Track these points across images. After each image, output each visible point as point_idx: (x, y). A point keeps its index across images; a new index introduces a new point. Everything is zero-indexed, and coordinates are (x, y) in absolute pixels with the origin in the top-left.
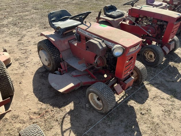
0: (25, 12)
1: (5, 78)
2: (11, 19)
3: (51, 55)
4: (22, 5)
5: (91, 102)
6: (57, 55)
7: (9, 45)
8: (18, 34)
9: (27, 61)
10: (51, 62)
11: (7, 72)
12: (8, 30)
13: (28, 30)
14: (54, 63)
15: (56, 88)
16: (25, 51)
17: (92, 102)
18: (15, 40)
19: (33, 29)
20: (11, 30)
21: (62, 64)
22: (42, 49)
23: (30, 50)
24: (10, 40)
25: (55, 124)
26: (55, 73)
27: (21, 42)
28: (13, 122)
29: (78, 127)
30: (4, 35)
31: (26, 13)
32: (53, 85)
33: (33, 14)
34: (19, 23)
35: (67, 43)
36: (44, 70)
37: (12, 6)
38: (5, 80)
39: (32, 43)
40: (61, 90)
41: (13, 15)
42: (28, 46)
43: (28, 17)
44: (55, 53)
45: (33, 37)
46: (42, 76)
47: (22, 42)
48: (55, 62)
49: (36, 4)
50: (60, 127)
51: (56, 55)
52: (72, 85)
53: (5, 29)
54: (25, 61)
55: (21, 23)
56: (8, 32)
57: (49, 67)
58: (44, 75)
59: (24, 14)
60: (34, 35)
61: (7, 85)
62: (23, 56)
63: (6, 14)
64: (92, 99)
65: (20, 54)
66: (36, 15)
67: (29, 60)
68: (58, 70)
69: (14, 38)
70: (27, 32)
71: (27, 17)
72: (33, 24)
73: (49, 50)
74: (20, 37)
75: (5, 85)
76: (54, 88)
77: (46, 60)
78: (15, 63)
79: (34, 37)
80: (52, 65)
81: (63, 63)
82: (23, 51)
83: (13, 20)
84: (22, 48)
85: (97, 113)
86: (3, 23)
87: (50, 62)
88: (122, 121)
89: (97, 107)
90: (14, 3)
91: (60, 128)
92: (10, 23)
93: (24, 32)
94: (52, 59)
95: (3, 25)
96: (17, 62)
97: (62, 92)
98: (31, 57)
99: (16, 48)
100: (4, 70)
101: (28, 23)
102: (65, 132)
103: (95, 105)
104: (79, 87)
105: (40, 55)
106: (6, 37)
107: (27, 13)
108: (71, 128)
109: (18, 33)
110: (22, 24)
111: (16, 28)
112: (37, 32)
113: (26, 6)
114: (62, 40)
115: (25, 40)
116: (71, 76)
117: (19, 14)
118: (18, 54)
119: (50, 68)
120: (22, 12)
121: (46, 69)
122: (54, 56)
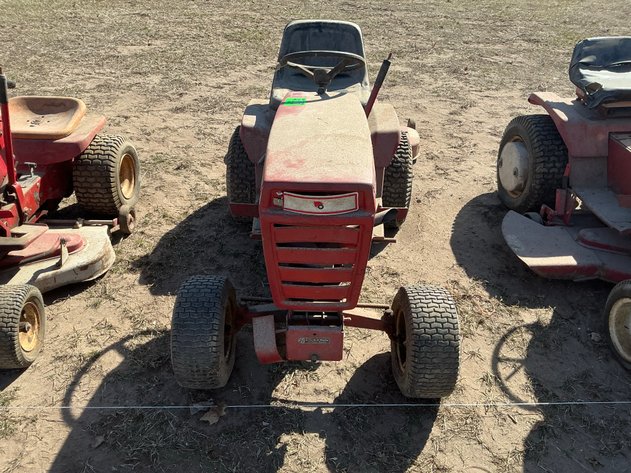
0: (494, 44)
2: (448, 56)
3: (538, 160)
4: (490, 21)
5: (613, 329)
6: (557, 165)
7: (423, 117)
8: (454, 96)
9: (457, 168)
10: (528, 183)
12: (432, 80)
13: (486, 93)
14: (538, 187)
15: (516, 249)
16: (460, 142)
17: (618, 331)
18: (443, 109)
19: (502, 93)
20: (440, 83)
21: (560, 194)
22: (515, 141)
23: (475, 145)
24: (429, 105)
25: (480, 333)
26: (527, 216)
27: (456, 117)
28: (381, 280)
30: (418, 91)
31: (496, 47)
32: (511, 239)
33: (518, 52)
34: (466, 69)
35: (602, 137)
36: (496, 202)
37: (460, 22)
39: (487, 128)
40: (530, 261)
41: (458, 46)
42: (472, 134)
43: (498, 58)
44: (552, 159)
45: (493, 114)
46: (485, 214)
47: (460, 118)
48: (542, 184)
49: (535, 27)
51: (551, 165)
52: (569, 260)
53: (426, 78)
54: (451, 165)
55: (473, 70)
56: (431, 87)
57: (515, 196)
58: (490, 214)
59: (491, 47)
60: (499, 110)
62: (450, 153)
63: (439, 39)
64: (618, 323)
65: (444, 146)
66: (524, 57)
67: (462, 166)
68: (538, 211)
69: (442, 105)
70: (482, 98)
71: (495, 57)
72: (507, 80)
73: (536, 145)
74: (458, 106)
75: (395, 193)
76: (513, 248)
77: (515, 173)
78: (426, 163)
79: (497, 114)
80: (526, 191)
81: (564, 192)
82: (454, 142)
83: (451, 60)
84: (455, 135)
86: (425, 61)
87: (525, 183)
90: (470, 15)
92: (441, 64)
93: (473, 97)
94: (536, 173)
95: (424, 66)
96: (431, 164)
97: (532, 267)
98: (470, 162)
99: (438, 128)
101: (492, 75)
104: (591, 278)
105: (502, 156)
106: (421, 97)
107: (498, 47)
109: (456, 94)
110: (473, 73)
111: (456, 81)
112: (510, 103)
113: (503, 28)
114: (592, 124)
115: (470, 115)
116: (576, 237)
117: (476, 46)
118: (439, 146)
119: (518, 200)
120: (487, 42)
121: (503, 202)
122: (547, 165)
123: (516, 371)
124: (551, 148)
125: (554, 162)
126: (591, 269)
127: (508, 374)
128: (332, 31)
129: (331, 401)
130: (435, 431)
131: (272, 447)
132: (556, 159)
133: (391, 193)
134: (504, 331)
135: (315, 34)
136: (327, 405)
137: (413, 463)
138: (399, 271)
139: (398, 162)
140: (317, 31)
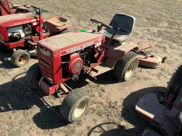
1: (123, 65)
11: (128, 63)
15: (138, 103)
25: (104, 117)
38: (122, 67)
44: (178, 83)
52: (152, 116)
61: (120, 70)
67: (169, 76)
75: (119, 70)
78: (158, 70)
96: (160, 71)
97: (136, 110)
100: (127, 61)
104: (156, 126)
122: (174, 84)
123: (100, 132)
124: (179, 79)
125: (178, 84)
126: (157, 124)
127: (96, 131)
128: (127, 18)
129: (51, 106)
130: (62, 128)
131: (30, 105)
132: (179, 83)
133: (118, 69)
134: (111, 121)
135: (122, 18)
136: (50, 106)
137: (48, 129)
138: (106, 91)
139: (124, 61)
140: (123, 17)
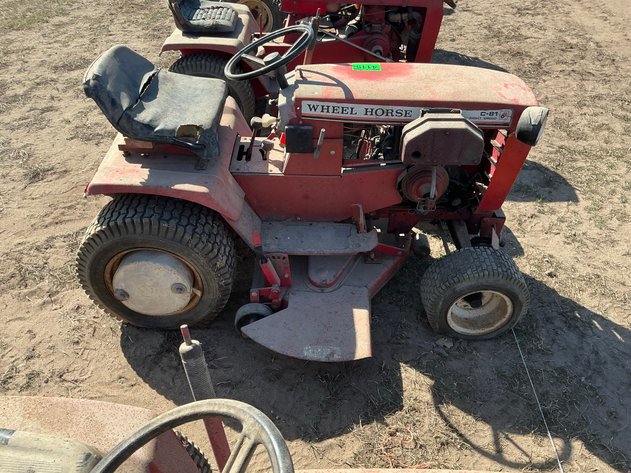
3: (212, 254)
6: (224, 242)
14: (230, 281)
29: (503, 411)
36: (156, 338)
40: (364, 352)
44: (218, 241)
48: (230, 274)
50: (476, 453)
51: (223, 247)
57: (184, 311)
73: (195, 241)
76: (332, 359)
81: (269, 262)
85: (489, 344)
88: (549, 320)
89: (479, 328)
91: (477, 455)
94: (219, 270)
102: (499, 451)
103: (466, 328)
108: (495, 430)
116: (317, 289)
121: (162, 329)
